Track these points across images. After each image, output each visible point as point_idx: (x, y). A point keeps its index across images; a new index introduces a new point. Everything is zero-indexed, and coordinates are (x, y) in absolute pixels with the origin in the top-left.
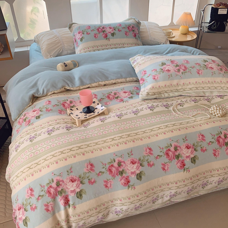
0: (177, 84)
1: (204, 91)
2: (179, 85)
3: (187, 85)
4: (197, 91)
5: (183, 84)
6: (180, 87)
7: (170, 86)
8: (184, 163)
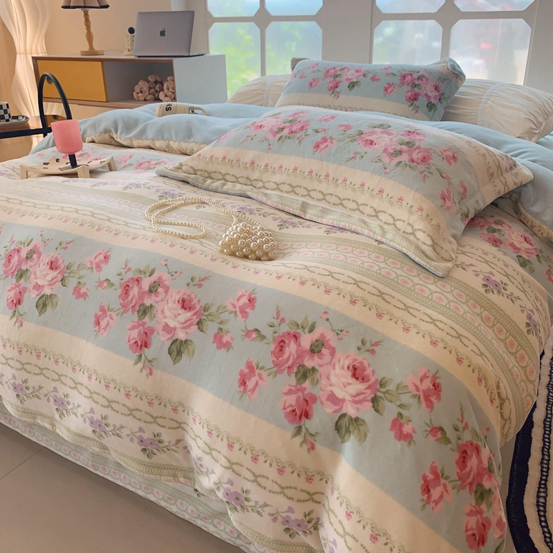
0: (253, 163)
1: (311, 202)
2: (255, 165)
3: (274, 172)
4: (292, 197)
5: (266, 166)
6: (256, 175)
7: (234, 162)
8: (23, 296)
